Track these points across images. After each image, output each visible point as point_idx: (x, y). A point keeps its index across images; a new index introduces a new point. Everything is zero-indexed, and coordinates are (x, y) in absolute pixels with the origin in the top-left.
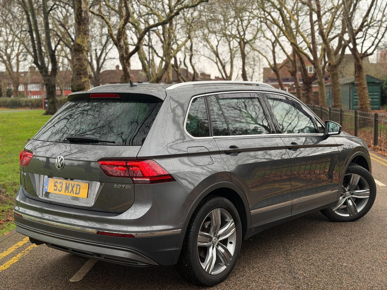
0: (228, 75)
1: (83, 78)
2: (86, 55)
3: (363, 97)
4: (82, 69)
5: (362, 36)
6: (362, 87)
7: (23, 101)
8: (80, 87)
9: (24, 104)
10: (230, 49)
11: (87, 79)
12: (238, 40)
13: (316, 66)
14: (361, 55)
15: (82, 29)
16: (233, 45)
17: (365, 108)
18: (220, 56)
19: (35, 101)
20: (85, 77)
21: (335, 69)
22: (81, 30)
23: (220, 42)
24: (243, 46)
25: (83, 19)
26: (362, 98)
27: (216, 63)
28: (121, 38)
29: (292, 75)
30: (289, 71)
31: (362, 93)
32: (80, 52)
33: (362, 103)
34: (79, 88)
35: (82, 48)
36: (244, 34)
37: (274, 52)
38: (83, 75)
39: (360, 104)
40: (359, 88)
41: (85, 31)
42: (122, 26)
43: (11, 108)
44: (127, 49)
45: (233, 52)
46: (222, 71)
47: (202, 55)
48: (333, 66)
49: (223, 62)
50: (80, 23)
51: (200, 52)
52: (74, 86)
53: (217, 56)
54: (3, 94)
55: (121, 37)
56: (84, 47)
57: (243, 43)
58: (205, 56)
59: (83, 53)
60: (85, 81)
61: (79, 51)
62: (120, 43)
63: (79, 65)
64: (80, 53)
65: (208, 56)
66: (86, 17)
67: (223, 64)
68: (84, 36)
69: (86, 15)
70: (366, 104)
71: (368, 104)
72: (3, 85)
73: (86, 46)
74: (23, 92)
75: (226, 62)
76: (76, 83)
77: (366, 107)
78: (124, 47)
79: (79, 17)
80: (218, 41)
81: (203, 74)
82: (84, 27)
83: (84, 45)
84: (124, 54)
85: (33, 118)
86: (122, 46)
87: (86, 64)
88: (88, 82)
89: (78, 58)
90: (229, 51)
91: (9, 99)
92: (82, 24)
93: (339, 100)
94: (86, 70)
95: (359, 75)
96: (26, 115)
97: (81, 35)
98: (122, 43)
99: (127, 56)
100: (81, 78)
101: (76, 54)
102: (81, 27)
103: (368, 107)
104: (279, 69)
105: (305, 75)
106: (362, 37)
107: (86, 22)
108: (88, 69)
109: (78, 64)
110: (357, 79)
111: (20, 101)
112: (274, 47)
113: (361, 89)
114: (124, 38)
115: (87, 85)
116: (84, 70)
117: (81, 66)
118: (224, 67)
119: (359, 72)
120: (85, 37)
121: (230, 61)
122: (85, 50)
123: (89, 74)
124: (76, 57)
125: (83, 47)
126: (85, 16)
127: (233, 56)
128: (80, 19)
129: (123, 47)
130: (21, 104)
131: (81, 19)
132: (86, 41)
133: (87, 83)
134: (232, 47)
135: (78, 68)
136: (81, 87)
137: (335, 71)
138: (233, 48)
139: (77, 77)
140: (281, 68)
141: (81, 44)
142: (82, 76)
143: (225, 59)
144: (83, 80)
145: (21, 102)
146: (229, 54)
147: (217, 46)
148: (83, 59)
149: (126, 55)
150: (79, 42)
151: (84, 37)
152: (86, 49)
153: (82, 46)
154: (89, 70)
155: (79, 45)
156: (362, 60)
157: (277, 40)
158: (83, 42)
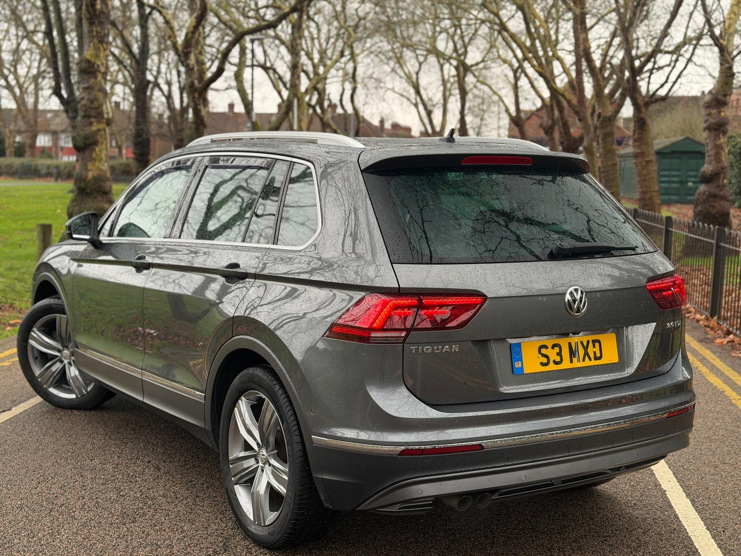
0: (438, 129)
1: (95, 124)
2: (103, 81)
3: (647, 178)
4: (93, 106)
5: (668, 63)
6: (646, 159)
7: (42, 165)
8: (88, 139)
9: (44, 171)
10: (443, 80)
11: (102, 126)
12: (455, 63)
13: (581, 117)
14: (646, 99)
15: (97, 32)
16: (449, 73)
17: (649, 199)
18: (422, 92)
19: (66, 167)
20: (99, 122)
21: (608, 123)
22: (95, 34)
23: (423, 66)
24: (462, 74)
25: (98, 13)
26: (645, 180)
27: (416, 105)
28: (190, 52)
29: (546, 133)
30: (541, 126)
31: (645, 172)
32: (91, 75)
33: (645, 189)
34: (87, 142)
35: (94, 67)
36: (465, 53)
37: (516, 88)
38: (96, 117)
39: (642, 192)
40: (640, 160)
41: (101, 37)
42: (191, 29)
43: (21, 178)
44: (202, 73)
45: (449, 85)
46: (426, 121)
47: (388, 89)
48: (605, 117)
49: (429, 104)
50: (93, 20)
51: (385, 83)
52: (78, 138)
53: (418, 92)
54: (8, 152)
55: (189, 50)
56: (98, 66)
57: (463, 69)
58: (394, 91)
59: (96, 77)
60: (99, 130)
61: (90, 72)
62: (188, 62)
63: (88, 99)
64: (90, 78)
65: (401, 92)
66: (104, 10)
67: (429, 108)
68: (100, 45)
69: (104, 6)
70: (651, 191)
71: (655, 191)
72: (8, 134)
73: (102, 64)
74: (50, 148)
75: (434, 103)
76: (82, 133)
77: (651, 198)
78: (196, 68)
79: (91, 9)
80: (420, 64)
81: (395, 126)
82: (99, 29)
83: (99, 63)
84: (196, 82)
85: (46, 197)
86: (191, 67)
87: (101, 98)
88: (105, 131)
89: (86, 85)
90: (440, 82)
91: (17, 162)
92: (96, 22)
93: (615, 184)
94: (100, 109)
95: (640, 136)
96: (37, 192)
97: (94, 44)
98: (192, 60)
99: (200, 86)
100: (91, 124)
101: (83, 79)
102: (95, 29)
103: (654, 198)
104: (525, 122)
105: (565, 133)
106: (669, 65)
107: (103, 20)
108: (104, 108)
109: (86, 97)
110: (636, 144)
111: (36, 165)
112: (517, 79)
113: (644, 163)
114: (197, 52)
115: (102, 138)
116: (97, 108)
117: (92, 102)
118: (429, 113)
119: (640, 131)
120: (101, 48)
121: (442, 101)
122: (99, 71)
123: (106, 116)
124: (84, 83)
125: (96, 66)
126: (102, 8)
127: (448, 93)
128: (92, 13)
129: (192, 69)
130: (39, 171)
131: (95, 14)
132: (102, 55)
133: (102, 133)
134: (446, 77)
135: (85, 105)
136: (91, 140)
137: (609, 128)
138: (449, 77)
139: (83, 120)
140: (528, 118)
141: (93, 60)
142: (92, 120)
143: (433, 99)
144: (95, 128)
145: (39, 167)
146: (441, 88)
147: (417, 73)
148: (96, 88)
149: (200, 82)
150: (88, 57)
151: (99, 48)
152: (102, 69)
153: (94, 63)
154: (107, 108)
155: (88, 61)
156: (647, 109)
157: (521, 66)
158: (97, 56)
